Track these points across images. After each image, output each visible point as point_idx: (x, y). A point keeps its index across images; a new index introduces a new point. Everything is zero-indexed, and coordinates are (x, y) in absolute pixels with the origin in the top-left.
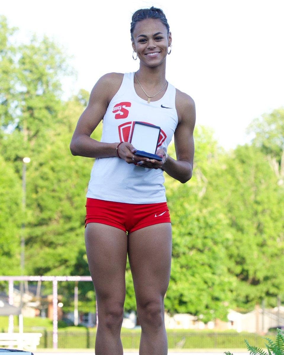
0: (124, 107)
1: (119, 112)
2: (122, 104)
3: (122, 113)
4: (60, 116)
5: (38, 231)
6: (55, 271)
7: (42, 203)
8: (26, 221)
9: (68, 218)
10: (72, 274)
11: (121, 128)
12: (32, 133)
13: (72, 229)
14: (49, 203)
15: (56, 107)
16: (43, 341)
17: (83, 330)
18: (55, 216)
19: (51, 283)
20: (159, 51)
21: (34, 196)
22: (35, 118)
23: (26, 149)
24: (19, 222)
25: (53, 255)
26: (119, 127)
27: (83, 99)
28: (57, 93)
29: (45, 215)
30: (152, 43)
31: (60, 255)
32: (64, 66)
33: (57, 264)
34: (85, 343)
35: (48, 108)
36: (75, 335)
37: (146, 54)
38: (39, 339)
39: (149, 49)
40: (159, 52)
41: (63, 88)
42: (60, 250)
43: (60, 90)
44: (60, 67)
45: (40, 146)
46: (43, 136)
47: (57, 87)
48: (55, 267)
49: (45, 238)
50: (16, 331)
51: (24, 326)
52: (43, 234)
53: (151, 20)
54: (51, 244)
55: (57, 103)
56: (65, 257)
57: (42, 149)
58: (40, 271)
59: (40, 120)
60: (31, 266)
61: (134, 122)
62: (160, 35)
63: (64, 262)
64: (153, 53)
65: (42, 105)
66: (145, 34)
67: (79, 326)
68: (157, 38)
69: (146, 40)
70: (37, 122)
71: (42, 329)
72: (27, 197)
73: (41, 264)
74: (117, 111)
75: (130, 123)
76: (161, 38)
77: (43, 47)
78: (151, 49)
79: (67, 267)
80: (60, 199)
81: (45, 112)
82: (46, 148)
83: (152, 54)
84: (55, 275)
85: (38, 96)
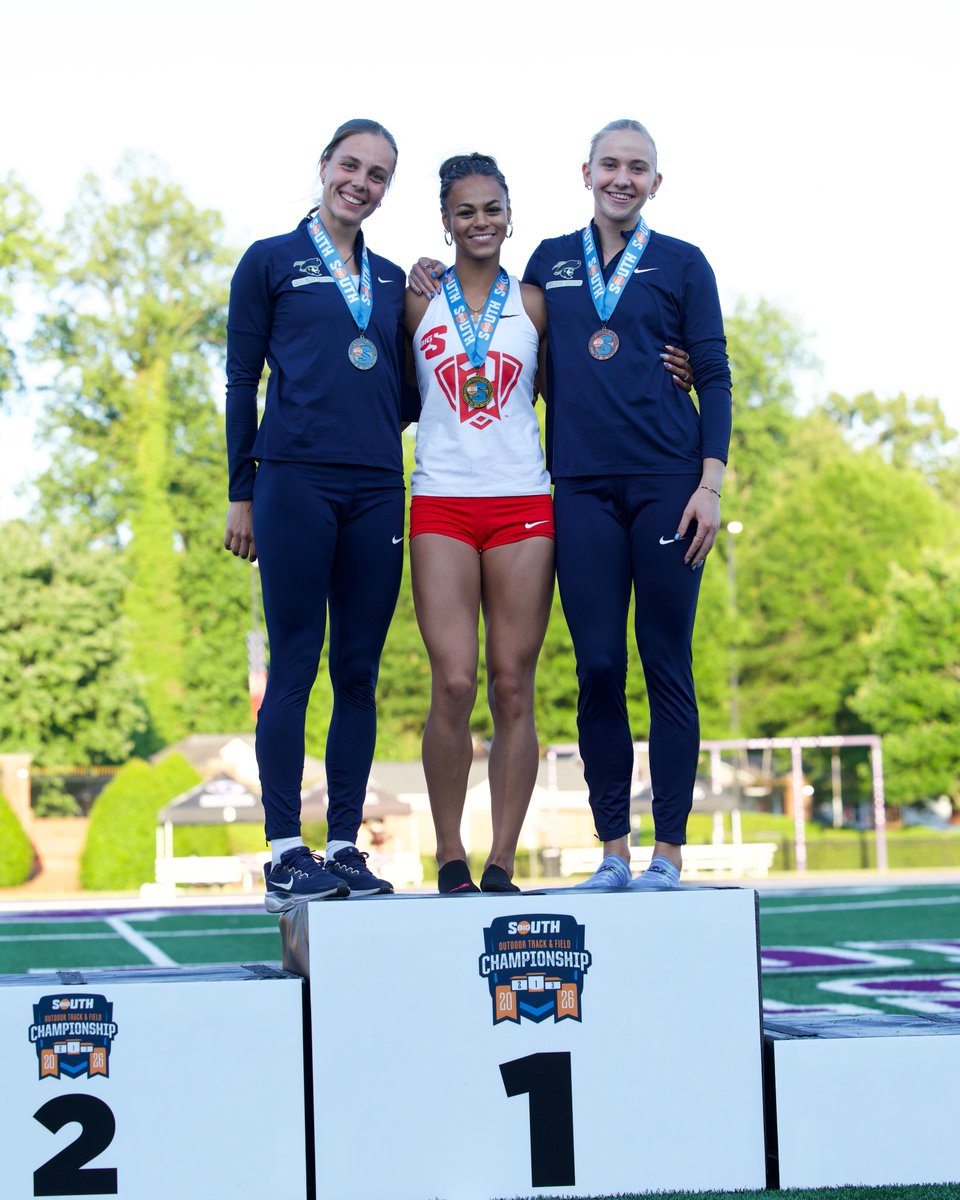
0: (436, 335)
1: (430, 347)
2: (432, 332)
3: (434, 347)
4: (794, 442)
5: (761, 656)
6: (796, 728)
7: (770, 603)
8: (738, 639)
9: (819, 631)
10: (828, 734)
11: (440, 372)
12: (746, 476)
13: (827, 651)
14: (783, 602)
15: (786, 428)
16: (781, 858)
17: (852, 836)
18: (793, 628)
19: (789, 751)
20: (494, 232)
21: (753, 592)
22: (749, 450)
23: (734, 507)
24: (726, 638)
25: (791, 698)
26: (437, 371)
27: (835, 409)
28: (786, 403)
29: (777, 625)
30: (481, 218)
31: (806, 697)
32: (797, 350)
33: (800, 714)
34: (857, 858)
35: (773, 431)
36: (837, 846)
37: (470, 237)
38: (772, 856)
39: (476, 228)
40: (494, 235)
41: (797, 392)
42: (807, 688)
43: (792, 395)
44: (790, 354)
45: (758, 500)
46: (764, 483)
47: (786, 390)
48: (797, 721)
49: (775, 667)
50: (728, 841)
51: (744, 831)
52: (773, 660)
53: (481, 178)
54: (784, 678)
55: (788, 420)
56: (816, 699)
57: (762, 506)
58: (770, 730)
59: (758, 453)
60: (752, 721)
61: (458, 356)
62: (496, 205)
63: (814, 710)
64: (482, 235)
65: (759, 424)
66: (470, 202)
67: (844, 827)
68: (491, 209)
69: (472, 213)
70: (753, 456)
71: (778, 838)
72: (740, 596)
73: (771, 715)
74: (427, 345)
75: (451, 359)
76: (497, 210)
77: (758, 319)
78: (481, 229)
79: (821, 718)
80: (802, 595)
81: (766, 439)
82: (770, 504)
83: (481, 238)
84: (796, 736)
85: (752, 409)
